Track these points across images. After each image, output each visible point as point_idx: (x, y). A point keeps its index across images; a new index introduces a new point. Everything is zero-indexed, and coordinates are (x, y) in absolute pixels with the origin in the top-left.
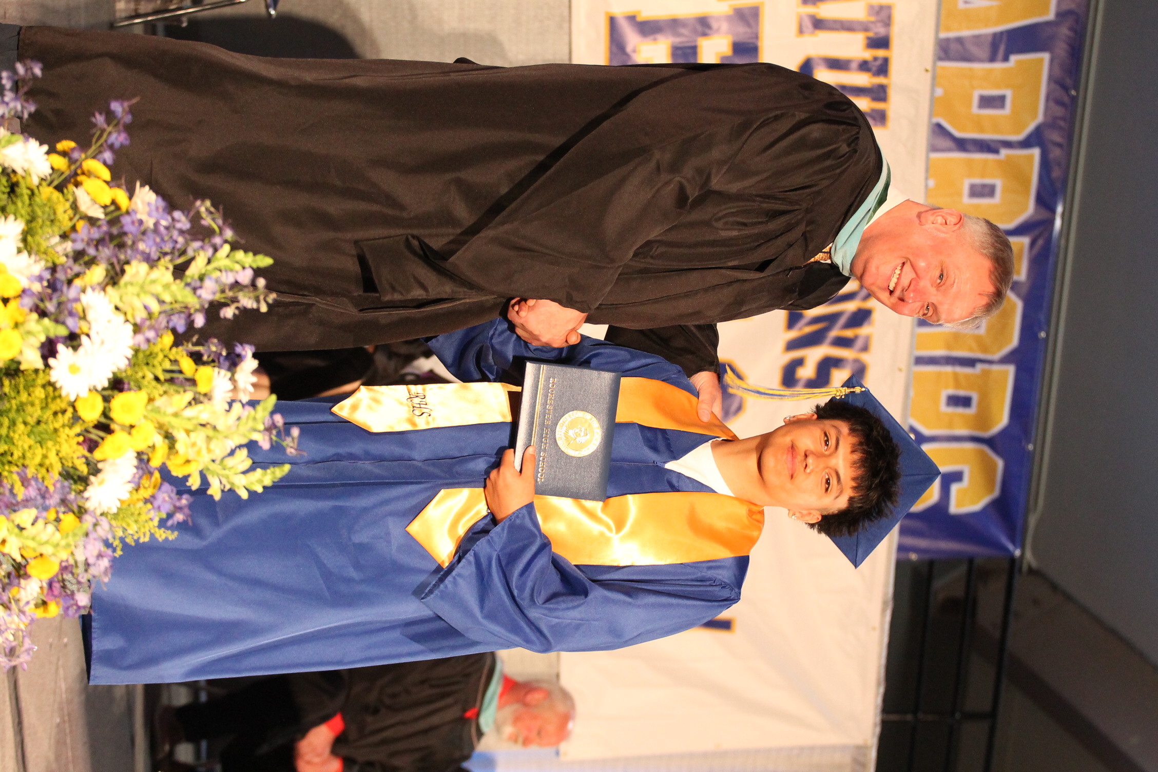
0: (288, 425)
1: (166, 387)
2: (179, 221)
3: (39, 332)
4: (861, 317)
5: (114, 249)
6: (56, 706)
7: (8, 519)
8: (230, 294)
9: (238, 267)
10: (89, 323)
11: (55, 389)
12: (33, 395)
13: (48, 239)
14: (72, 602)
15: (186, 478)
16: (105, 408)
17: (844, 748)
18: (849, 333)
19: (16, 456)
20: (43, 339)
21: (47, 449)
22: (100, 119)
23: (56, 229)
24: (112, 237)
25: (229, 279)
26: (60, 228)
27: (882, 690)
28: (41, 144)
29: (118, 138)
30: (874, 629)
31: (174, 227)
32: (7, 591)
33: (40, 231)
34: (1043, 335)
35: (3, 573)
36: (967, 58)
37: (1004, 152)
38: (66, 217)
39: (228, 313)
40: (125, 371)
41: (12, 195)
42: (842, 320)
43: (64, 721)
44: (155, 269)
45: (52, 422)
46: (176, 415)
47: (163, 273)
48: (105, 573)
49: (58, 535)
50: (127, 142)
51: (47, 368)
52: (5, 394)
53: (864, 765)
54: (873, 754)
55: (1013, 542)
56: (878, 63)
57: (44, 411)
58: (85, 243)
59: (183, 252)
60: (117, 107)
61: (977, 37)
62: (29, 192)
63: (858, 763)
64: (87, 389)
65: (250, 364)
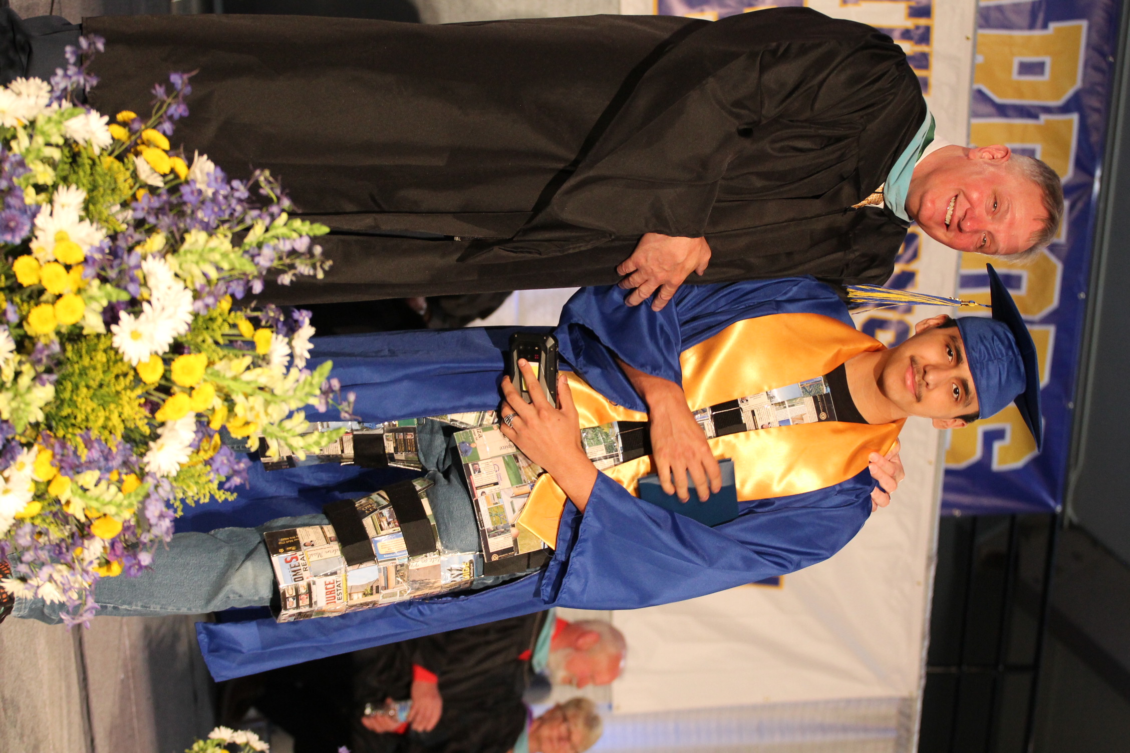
0: (345, 388)
1: (226, 352)
2: (237, 190)
3: (101, 297)
4: (906, 279)
5: (174, 218)
6: (120, 663)
7: (72, 480)
8: (288, 261)
9: (295, 235)
10: (150, 289)
11: (117, 352)
12: (95, 359)
13: (109, 207)
14: (134, 562)
15: (245, 439)
16: (166, 371)
17: (889, 700)
19: (79, 419)
20: (105, 303)
21: (110, 410)
22: (160, 91)
23: (117, 198)
24: (172, 207)
25: (286, 246)
26: (120, 196)
27: (927, 643)
29: (179, 110)
30: (919, 584)
31: (233, 196)
32: (70, 551)
33: (101, 200)
34: (1082, 296)
35: (67, 534)
36: (1007, 25)
37: (1044, 118)
38: (127, 186)
39: (286, 279)
40: (186, 336)
41: (74, 165)
43: (127, 677)
44: (214, 237)
45: (114, 385)
46: (235, 378)
47: (222, 242)
48: (167, 533)
49: (120, 495)
51: (109, 335)
52: (68, 359)
53: (909, 717)
54: (918, 706)
55: (1054, 496)
56: (920, 31)
57: (107, 374)
58: (145, 212)
59: (242, 221)
60: (176, 79)
61: (1016, 5)
62: (90, 162)
63: (904, 714)
64: (148, 354)
65: (307, 331)
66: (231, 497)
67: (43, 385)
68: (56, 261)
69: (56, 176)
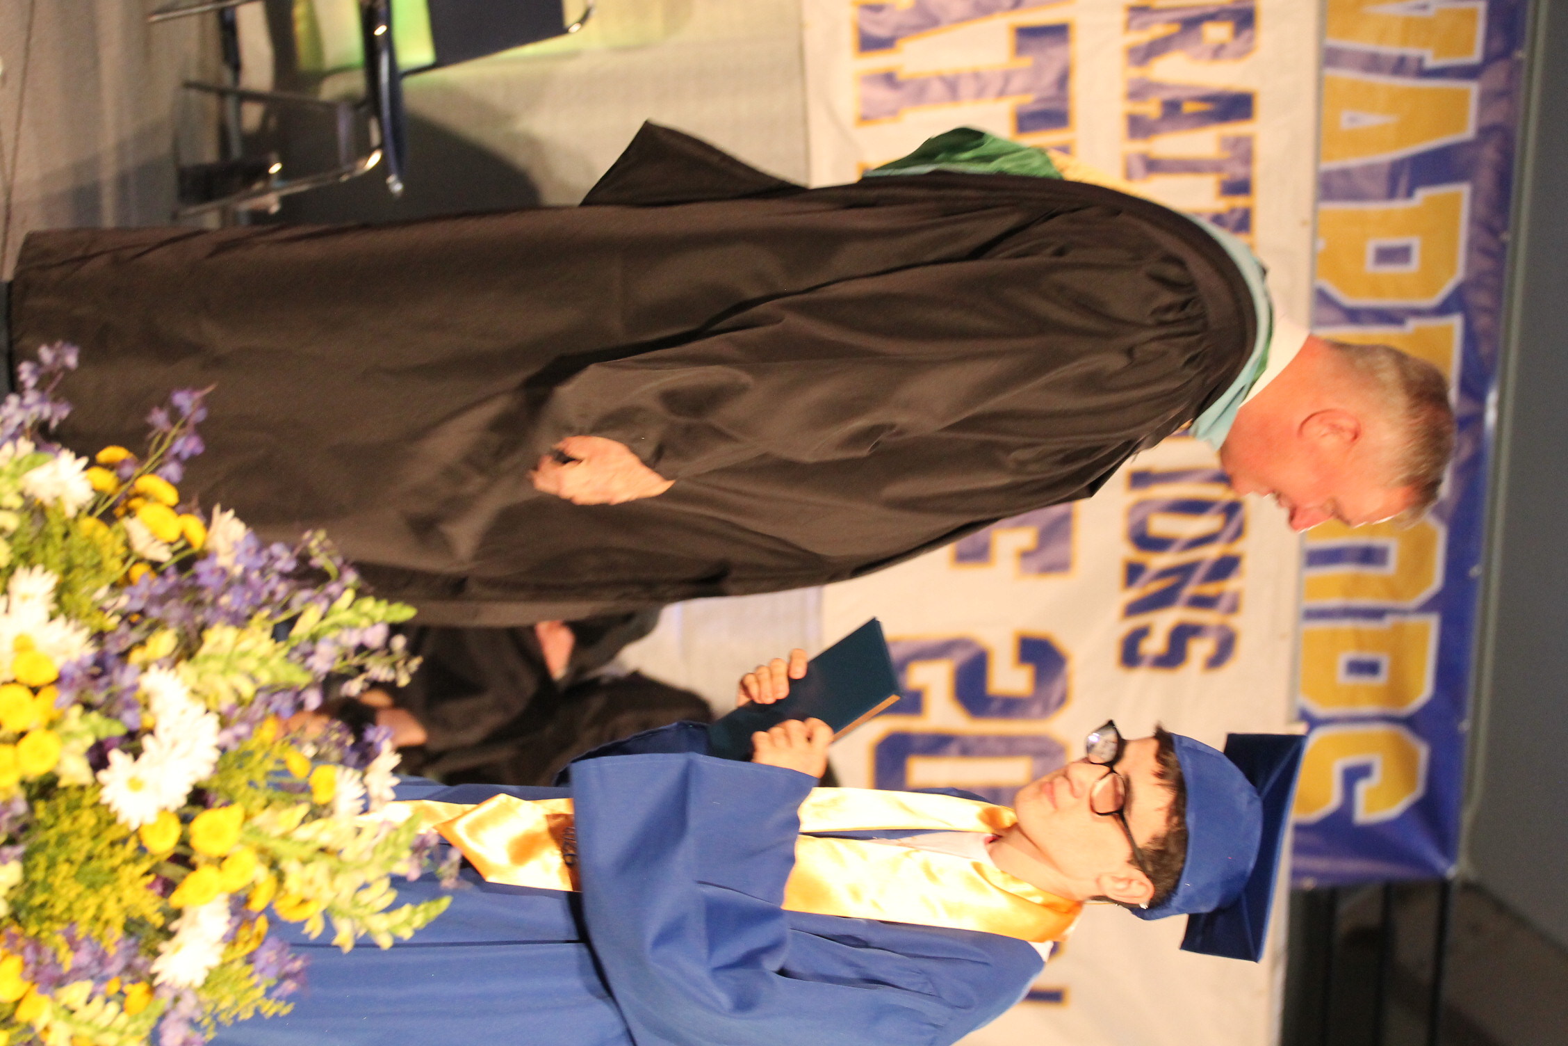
1: (270, 792)
2: (279, 559)
3: (84, 733)
4: (1226, 567)
5: (187, 607)
7: (52, 999)
8: (355, 661)
9: (364, 622)
10: (154, 716)
11: (108, 811)
12: (79, 821)
13: (93, 592)
15: (302, 924)
16: (183, 834)
18: (1210, 589)
19: (58, 910)
20: (90, 741)
21: (104, 896)
22: (159, 418)
23: (103, 579)
24: (183, 592)
25: (352, 639)
26: (108, 577)
28: (78, 456)
29: (188, 445)
31: (272, 568)
33: (80, 585)
34: (1475, 571)
36: (1355, 195)
37: (1412, 325)
38: (116, 562)
39: (353, 688)
40: (210, 781)
42: (1201, 572)
44: (245, 634)
45: (109, 858)
46: (285, 837)
47: (257, 639)
49: (123, 1018)
50: (199, 450)
51: (97, 787)
52: (38, 822)
55: (1444, 854)
56: (1237, 216)
57: (97, 841)
58: (146, 600)
59: (286, 607)
60: (184, 400)
61: (1369, 171)
62: (63, 529)
64: (156, 812)
65: (387, 759)
66: (286, 1010)
67: (5, 862)
68: (14, 681)
69: (12, 551)
